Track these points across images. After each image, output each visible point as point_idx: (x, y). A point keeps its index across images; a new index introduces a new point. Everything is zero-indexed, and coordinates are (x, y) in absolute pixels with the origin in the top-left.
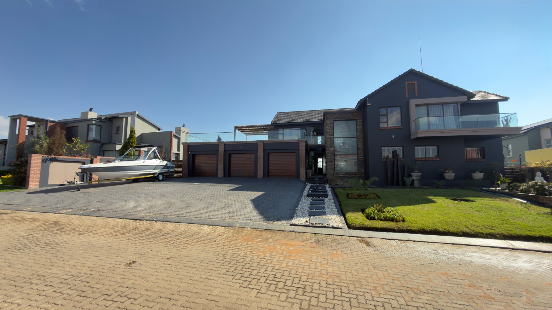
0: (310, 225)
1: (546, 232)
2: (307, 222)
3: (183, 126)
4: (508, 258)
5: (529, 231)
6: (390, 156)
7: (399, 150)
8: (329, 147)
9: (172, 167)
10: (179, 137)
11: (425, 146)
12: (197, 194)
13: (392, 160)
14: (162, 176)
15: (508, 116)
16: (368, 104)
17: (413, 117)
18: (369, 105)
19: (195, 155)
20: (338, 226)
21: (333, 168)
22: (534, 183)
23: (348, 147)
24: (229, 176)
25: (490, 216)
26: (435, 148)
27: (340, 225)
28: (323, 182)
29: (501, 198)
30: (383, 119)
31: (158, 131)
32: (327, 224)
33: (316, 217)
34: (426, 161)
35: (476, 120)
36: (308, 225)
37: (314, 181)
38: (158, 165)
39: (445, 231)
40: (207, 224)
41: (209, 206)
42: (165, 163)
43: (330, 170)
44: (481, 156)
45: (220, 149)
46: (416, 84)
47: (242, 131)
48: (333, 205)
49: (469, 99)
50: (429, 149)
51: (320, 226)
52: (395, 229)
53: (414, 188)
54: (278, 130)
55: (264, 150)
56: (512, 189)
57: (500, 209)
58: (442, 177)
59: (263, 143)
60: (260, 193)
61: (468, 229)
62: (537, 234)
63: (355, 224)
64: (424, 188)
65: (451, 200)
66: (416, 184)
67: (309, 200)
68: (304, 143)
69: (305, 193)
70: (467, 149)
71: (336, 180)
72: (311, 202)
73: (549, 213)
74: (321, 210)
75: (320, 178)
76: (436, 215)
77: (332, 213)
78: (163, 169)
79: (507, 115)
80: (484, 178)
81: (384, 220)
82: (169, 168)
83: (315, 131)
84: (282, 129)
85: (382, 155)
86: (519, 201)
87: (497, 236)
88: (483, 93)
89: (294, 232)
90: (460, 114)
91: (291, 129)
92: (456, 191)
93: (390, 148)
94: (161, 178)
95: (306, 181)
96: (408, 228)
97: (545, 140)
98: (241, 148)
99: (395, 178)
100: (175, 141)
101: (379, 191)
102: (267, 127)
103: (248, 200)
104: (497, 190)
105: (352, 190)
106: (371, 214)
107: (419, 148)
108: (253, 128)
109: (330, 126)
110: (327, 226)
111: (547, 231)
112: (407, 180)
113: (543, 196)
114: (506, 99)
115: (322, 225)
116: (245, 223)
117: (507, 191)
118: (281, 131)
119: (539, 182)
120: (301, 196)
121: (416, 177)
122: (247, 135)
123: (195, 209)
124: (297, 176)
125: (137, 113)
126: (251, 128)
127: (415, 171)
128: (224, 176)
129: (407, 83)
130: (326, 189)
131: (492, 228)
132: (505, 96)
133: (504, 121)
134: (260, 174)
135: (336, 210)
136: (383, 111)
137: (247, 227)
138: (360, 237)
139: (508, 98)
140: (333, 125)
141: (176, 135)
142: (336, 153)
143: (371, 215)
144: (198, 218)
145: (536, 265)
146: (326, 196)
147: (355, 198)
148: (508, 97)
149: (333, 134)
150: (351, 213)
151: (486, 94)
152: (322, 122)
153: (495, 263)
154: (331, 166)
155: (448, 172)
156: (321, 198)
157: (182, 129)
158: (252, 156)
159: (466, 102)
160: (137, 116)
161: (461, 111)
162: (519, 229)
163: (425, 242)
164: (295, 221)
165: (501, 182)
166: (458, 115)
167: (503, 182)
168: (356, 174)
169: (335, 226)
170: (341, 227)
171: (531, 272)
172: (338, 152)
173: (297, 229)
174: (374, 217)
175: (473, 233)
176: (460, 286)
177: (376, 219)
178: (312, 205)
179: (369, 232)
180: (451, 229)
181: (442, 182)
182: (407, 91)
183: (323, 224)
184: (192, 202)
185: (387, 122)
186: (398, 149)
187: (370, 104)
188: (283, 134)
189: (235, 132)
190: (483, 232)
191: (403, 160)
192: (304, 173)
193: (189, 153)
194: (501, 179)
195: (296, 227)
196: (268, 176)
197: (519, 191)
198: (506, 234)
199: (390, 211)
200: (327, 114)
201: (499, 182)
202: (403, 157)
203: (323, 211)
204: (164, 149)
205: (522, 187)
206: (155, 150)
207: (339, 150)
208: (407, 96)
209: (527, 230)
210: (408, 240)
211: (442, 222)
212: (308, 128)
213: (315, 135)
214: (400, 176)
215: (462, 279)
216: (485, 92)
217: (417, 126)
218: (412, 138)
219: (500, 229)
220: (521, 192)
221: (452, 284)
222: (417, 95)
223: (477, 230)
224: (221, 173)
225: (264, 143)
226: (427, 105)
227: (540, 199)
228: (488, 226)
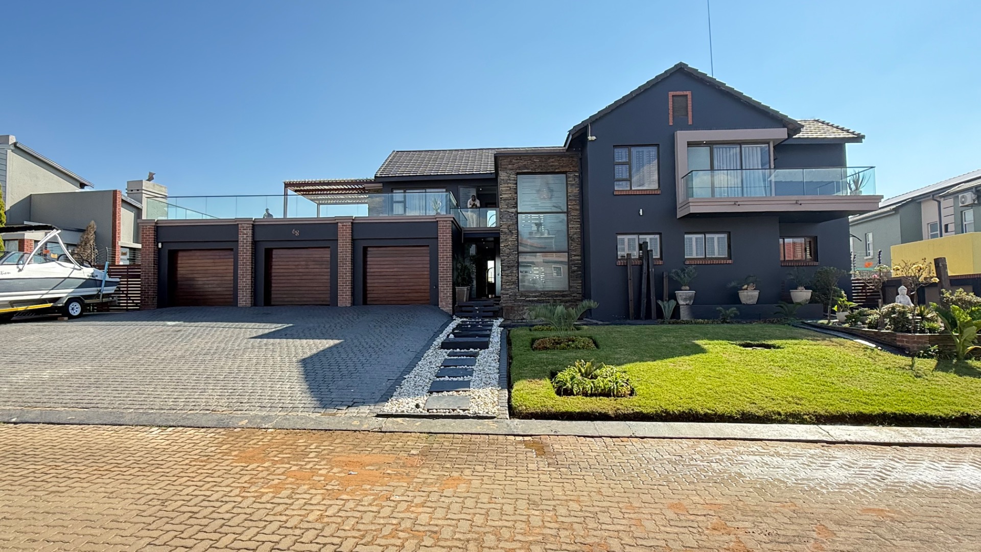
0: (425, 413)
1: (892, 405)
2: (417, 406)
3: (150, 179)
4: (812, 463)
5: (865, 403)
6: (636, 254)
7: (653, 241)
8: (505, 233)
9: (108, 284)
10: (138, 205)
11: (704, 233)
12: (165, 348)
13: (639, 262)
14: (78, 305)
15: (859, 173)
16: (590, 138)
17: (681, 171)
18: (592, 141)
19: (176, 252)
20: (487, 413)
21: (514, 283)
22: (890, 308)
23: (549, 234)
24: (268, 302)
25: (802, 377)
26: (724, 236)
27: (493, 410)
28: (491, 314)
29: (832, 339)
30: (621, 172)
31: (79, 190)
32: (464, 410)
33: (445, 393)
34: (706, 265)
35: (801, 180)
36: (419, 414)
37: (471, 312)
38: (65, 278)
39: (709, 411)
40: (160, 424)
41: (185, 377)
42: (87, 272)
43: (508, 287)
44: (810, 255)
45: (241, 238)
46: (689, 97)
47: (306, 193)
48: (494, 364)
49: (790, 136)
50: (713, 238)
51: (447, 414)
52: (610, 413)
53: (677, 323)
54: (392, 192)
55: (353, 240)
56: (855, 322)
57: (824, 362)
58: (734, 299)
59: (350, 224)
60: (331, 343)
61: (753, 405)
62: (876, 410)
63: (525, 406)
64: (698, 323)
65: (738, 347)
66: (684, 314)
67: (444, 354)
68: (449, 224)
69: (442, 338)
70: (787, 240)
71: (521, 308)
72: (446, 359)
73: (907, 368)
74: (461, 379)
75: (485, 306)
76: (700, 379)
77: (483, 384)
78: (81, 286)
79: (857, 170)
80: (812, 300)
81: (592, 395)
82: (100, 286)
83: (479, 196)
84: (402, 191)
85: (619, 253)
86: (863, 345)
87: (805, 417)
88: (820, 124)
89: (381, 432)
90: (772, 166)
91: (424, 191)
92: (756, 327)
93: (635, 237)
94: (75, 309)
95: (454, 314)
96: (637, 410)
97: (928, 224)
98: (297, 234)
99: (644, 301)
100: (126, 218)
101: (600, 331)
102: (366, 185)
103: (294, 360)
104: (830, 324)
105: (547, 329)
106: (567, 381)
107: (694, 237)
108: (331, 187)
109: (510, 185)
110: (462, 413)
111: (895, 403)
112: (664, 307)
113: (903, 334)
114: (858, 138)
115: (453, 413)
116: (263, 418)
117: (847, 325)
118: (398, 195)
119: (899, 306)
120: (428, 346)
121: (685, 299)
122: (319, 204)
123: (141, 388)
124: (433, 301)
125: (12, 139)
126: (326, 187)
127: (683, 288)
128: (255, 303)
129: (671, 94)
130: (491, 330)
131: (798, 402)
132: (857, 132)
133: (852, 182)
134: (345, 297)
135: (497, 376)
136: (621, 155)
137: (266, 426)
138: (531, 436)
139: (863, 137)
140: (516, 184)
141: (129, 200)
142: (521, 249)
143: (565, 384)
144: (141, 411)
145: (858, 472)
146: (485, 346)
147: (546, 348)
148: (862, 134)
149: (516, 203)
150: (525, 382)
151: (825, 126)
152: (493, 176)
153: (784, 475)
154: (510, 278)
155: (746, 289)
156: (471, 350)
157: (146, 185)
158: (326, 254)
159: (786, 140)
160: (12, 147)
161: (774, 160)
162: (848, 401)
163: (664, 438)
164: (389, 407)
165: (840, 306)
166: (770, 168)
167: (843, 308)
168: (563, 296)
169: (482, 413)
170: (495, 415)
171: (842, 489)
172: (526, 246)
173: (388, 424)
174: (572, 390)
175: (761, 413)
176: (695, 531)
177: (575, 393)
178: (445, 366)
179: (554, 422)
180: (720, 409)
181: (733, 309)
182: (671, 112)
183: (454, 410)
184: (142, 370)
185: (629, 180)
186: (651, 239)
187: (594, 138)
188: (404, 202)
189: (286, 195)
190: (780, 410)
191: (661, 262)
192: (450, 294)
193: (160, 245)
194: (839, 302)
195: (390, 419)
196: (365, 303)
197: (866, 324)
198: (822, 413)
199: (608, 375)
200: (501, 158)
201: (835, 308)
202: (661, 258)
203: (466, 379)
204: (92, 237)
205: (871, 317)
206: (55, 237)
207: (529, 242)
208: (671, 124)
209: (861, 402)
210: (631, 437)
211: (706, 393)
212: (462, 190)
213: (477, 207)
214: (653, 298)
215: (705, 515)
216: (823, 123)
217: (689, 190)
218: (680, 214)
219: (814, 402)
220: (868, 328)
221: (682, 527)
222: (690, 122)
223: (771, 407)
224: (245, 297)
225: (355, 225)
226: (710, 144)
227: (897, 339)
228: (792, 397)
